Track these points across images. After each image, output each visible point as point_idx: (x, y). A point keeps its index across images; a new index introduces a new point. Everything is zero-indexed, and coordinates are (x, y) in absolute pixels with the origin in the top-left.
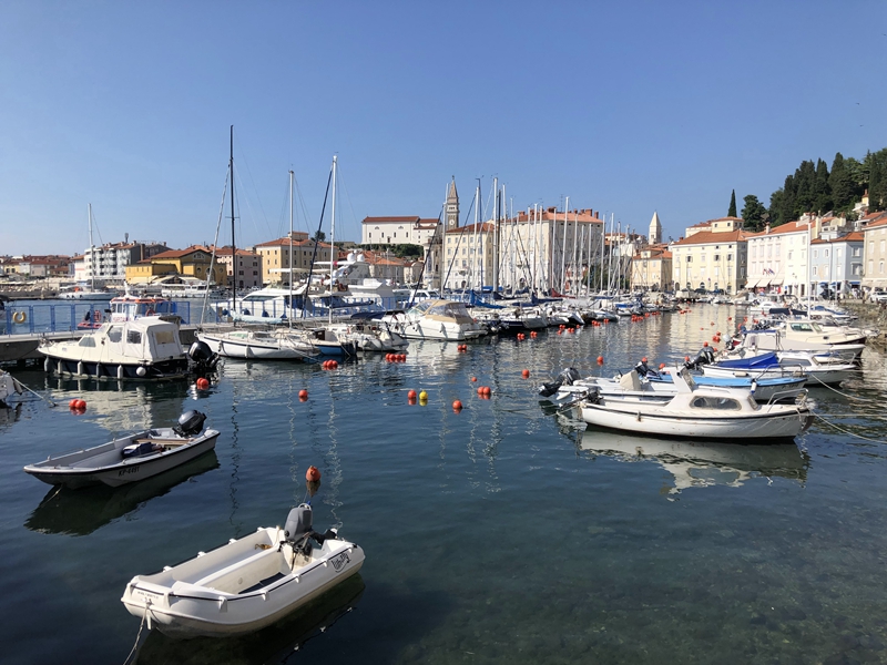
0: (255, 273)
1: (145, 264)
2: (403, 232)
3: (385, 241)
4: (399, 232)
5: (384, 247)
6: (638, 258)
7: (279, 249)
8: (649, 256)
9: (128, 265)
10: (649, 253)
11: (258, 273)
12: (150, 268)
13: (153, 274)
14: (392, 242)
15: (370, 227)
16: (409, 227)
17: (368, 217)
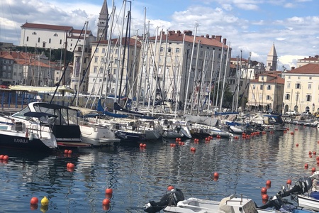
2: (58, 39)
3: (41, 46)
4: (53, 39)
5: (40, 50)
6: (256, 81)
8: (265, 81)
10: (265, 78)
14: (47, 47)
15: (29, 32)
16: (62, 35)
17: (27, 23)
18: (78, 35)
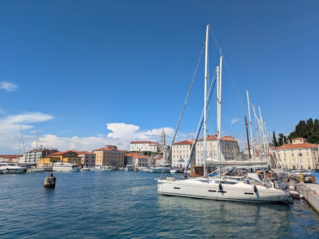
0: (93, 161)
1: (48, 157)
3: (138, 150)
5: (138, 152)
7: (102, 152)
9: (40, 158)
11: (94, 161)
12: (49, 159)
13: (50, 161)
14: (141, 150)
15: (133, 145)
16: (147, 145)
17: (132, 142)
18: (154, 144)
